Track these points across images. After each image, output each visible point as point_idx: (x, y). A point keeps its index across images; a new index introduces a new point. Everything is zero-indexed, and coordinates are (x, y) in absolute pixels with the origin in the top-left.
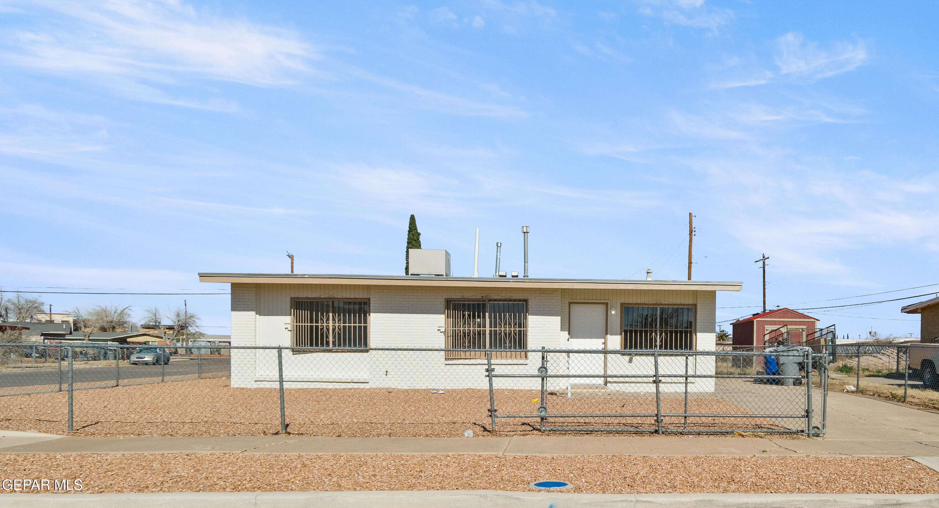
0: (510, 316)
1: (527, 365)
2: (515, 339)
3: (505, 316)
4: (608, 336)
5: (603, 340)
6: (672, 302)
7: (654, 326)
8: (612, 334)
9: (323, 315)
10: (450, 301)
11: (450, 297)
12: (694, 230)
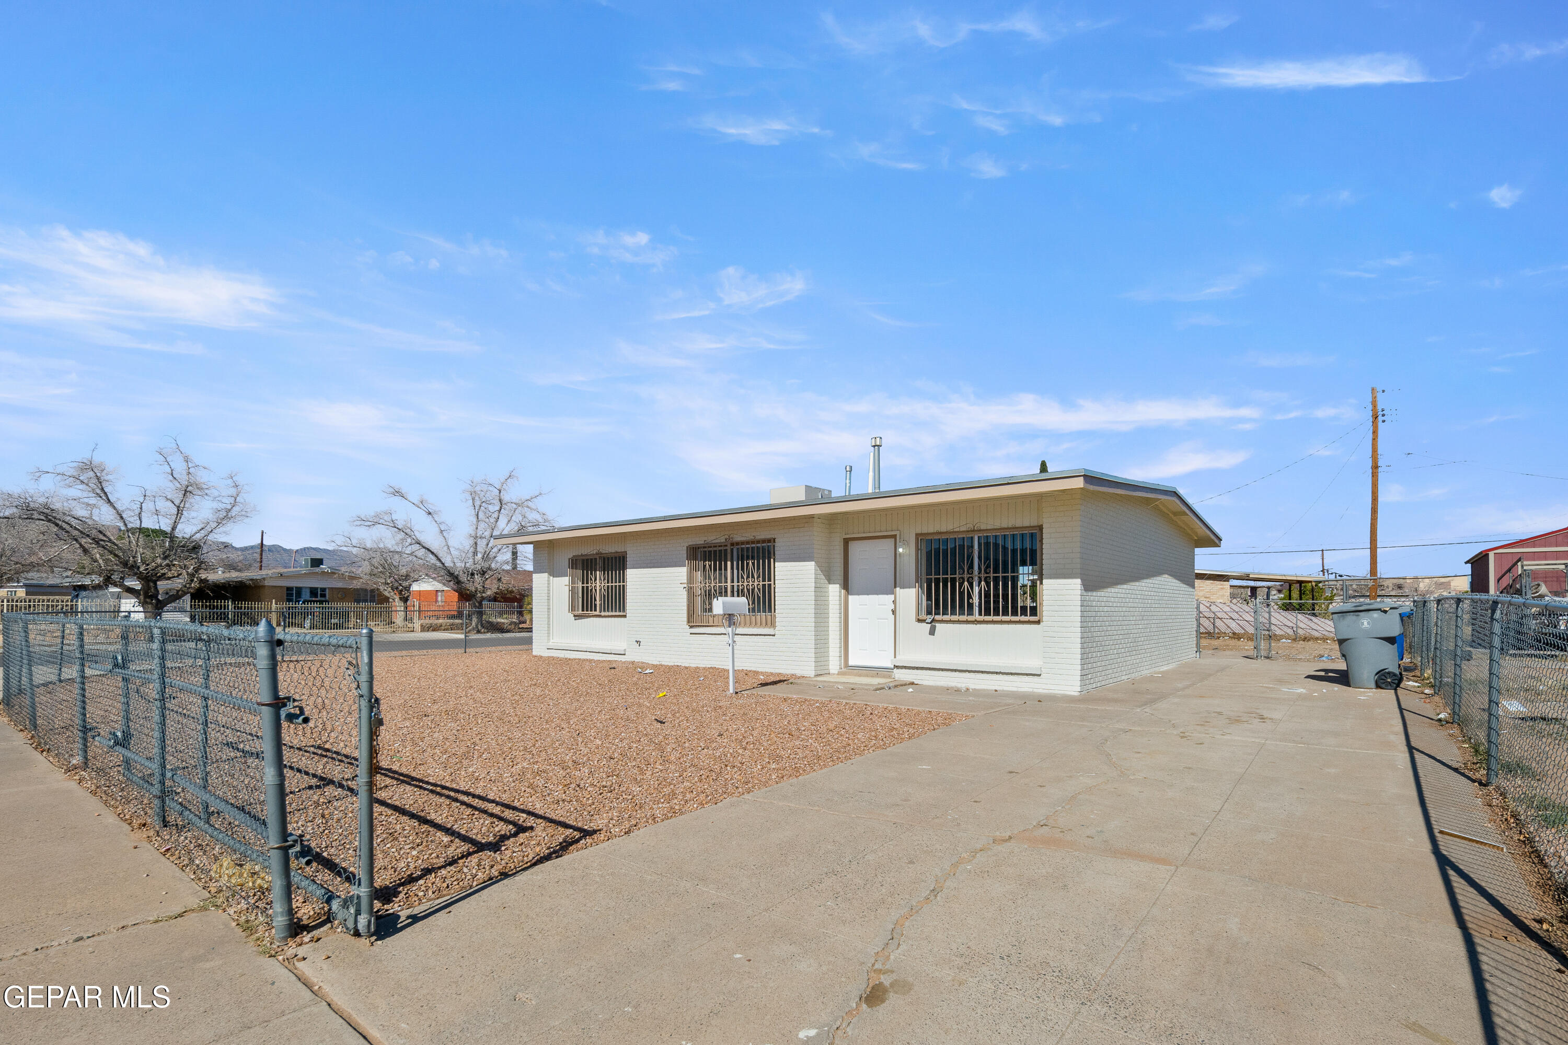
0: (753, 564)
1: (774, 635)
2: (759, 598)
3: (748, 564)
4: (898, 589)
5: (892, 597)
6: (999, 525)
7: (966, 570)
8: (903, 587)
9: (591, 574)
10: (699, 548)
11: (694, 543)
12: (1380, 413)
